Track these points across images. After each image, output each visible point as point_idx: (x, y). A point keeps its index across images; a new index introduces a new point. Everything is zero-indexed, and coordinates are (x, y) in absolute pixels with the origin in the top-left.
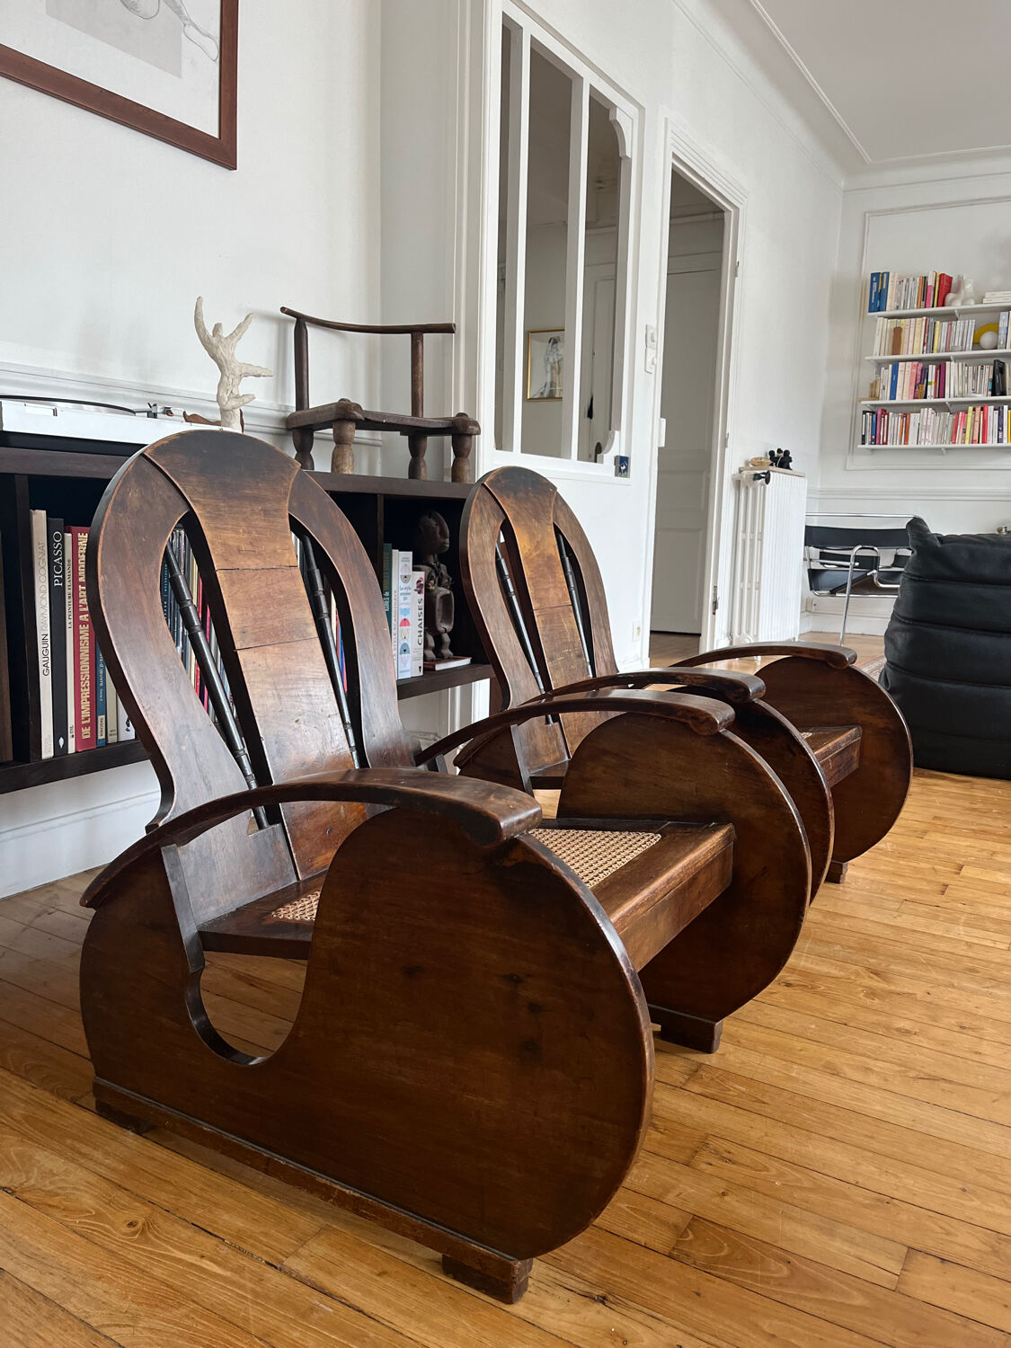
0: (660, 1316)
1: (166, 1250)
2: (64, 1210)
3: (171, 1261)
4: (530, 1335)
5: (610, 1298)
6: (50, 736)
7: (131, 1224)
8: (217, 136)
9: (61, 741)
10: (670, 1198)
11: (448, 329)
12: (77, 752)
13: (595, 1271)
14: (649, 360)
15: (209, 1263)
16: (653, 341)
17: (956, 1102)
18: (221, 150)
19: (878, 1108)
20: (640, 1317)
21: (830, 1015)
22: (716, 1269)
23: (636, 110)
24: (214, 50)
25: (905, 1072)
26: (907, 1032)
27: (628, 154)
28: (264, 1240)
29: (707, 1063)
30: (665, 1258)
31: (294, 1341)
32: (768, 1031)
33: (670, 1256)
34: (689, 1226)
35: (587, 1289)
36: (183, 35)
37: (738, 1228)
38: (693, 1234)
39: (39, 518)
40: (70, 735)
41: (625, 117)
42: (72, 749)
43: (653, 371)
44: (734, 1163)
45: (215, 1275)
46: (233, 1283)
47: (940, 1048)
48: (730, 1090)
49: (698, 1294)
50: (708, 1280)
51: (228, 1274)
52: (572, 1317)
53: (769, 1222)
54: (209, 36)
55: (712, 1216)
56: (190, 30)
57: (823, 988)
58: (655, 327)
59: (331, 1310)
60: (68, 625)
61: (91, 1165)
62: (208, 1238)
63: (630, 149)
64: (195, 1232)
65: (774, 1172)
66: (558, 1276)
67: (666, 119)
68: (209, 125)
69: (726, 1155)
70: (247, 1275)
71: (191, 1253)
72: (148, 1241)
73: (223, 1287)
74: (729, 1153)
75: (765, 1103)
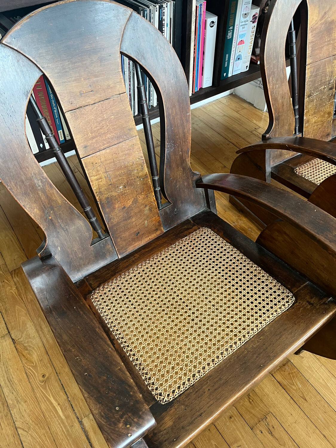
1: (49, 396)
2: (26, 359)
3: (49, 402)
7: (43, 376)
9: (41, 145)
15: (60, 408)
28: (81, 404)
29: (292, 361)
40: (45, 142)
42: (47, 148)
44: (272, 435)
45: (59, 416)
46: (63, 423)
48: (294, 385)
51: (63, 417)
61: (42, 335)
62: (64, 394)
64: (61, 389)
70: (69, 421)
71: (56, 400)
72: (45, 389)
73: (59, 424)
74: (273, 428)
75: (305, 400)
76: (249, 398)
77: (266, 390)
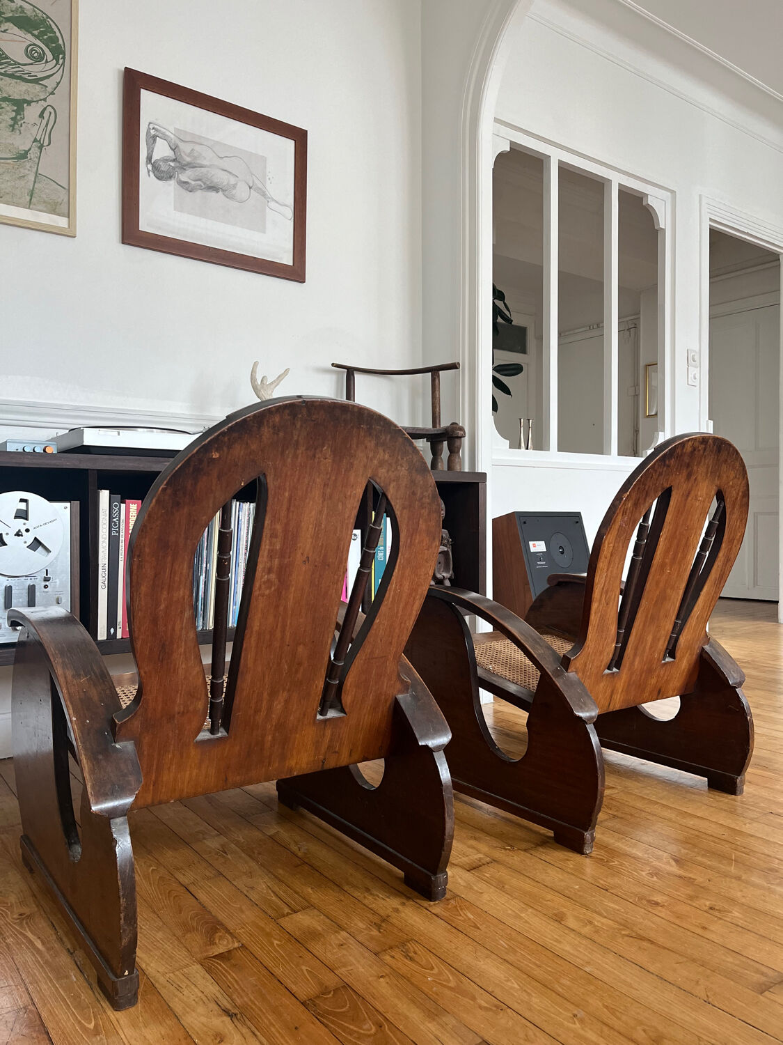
0: (258, 1034)
1: (25, 931)
3: (21, 936)
4: (169, 1022)
5: (239, 1016)
6: (104, 626)
8: (291, 264)
9: (112, 631)
10: (343, 970)
11: (454, 366)
12: (122, 638)
13: (246, 999)
14: (691, 376)
15: (38, 941)
16: (694, 361)
17: (642, 958)
18: (295, 272)
19: (568, 948)
20: (245, 1031)
21: (601, 882)
22: (326, 1018)
23: (669, 193)
24: (290, 213)
25: (620, 929)
26: (657, 904)
27: (662, 226)
29: (462, 896)
30: (298, 1003)
31: (41, 990)
32: (535, 884)
33: (303, 1004)
34: (336, 990)
35: (228, 1006)
36: (268, 209)
37: (368, 998)
38: (333, 995)
39: (104, 495)
40: (118, 627)
41: (657, 201)
42: (119, 636)
43: (697, 384)
44: (411, 960)
45: (35, 948)
46: (40, 954)
47: (672, 919)
48: (461, 915)
49: (296, 1028)
50: (313, 1023)
51: (43, 949)
52: (204, 1020)
53: (396, 1001)
54: (286, 206)
55: (359, 987)
56: (272, 204)
57: (616, 863)
58: (697, 350)
59: (75, 980)
60: (120, 559)
62: (51, 930)
63: (664, 221)
64: (48, 926)
65: (436, 971)
66: (220, 996)
67: (700, 196)
68: (287, 259)
69: (412, 954)
70: (52, 953)
71: (35, 934)
72: (21, 924)
73: (33, 956)
74: (415, 953)
75: (479, 928)
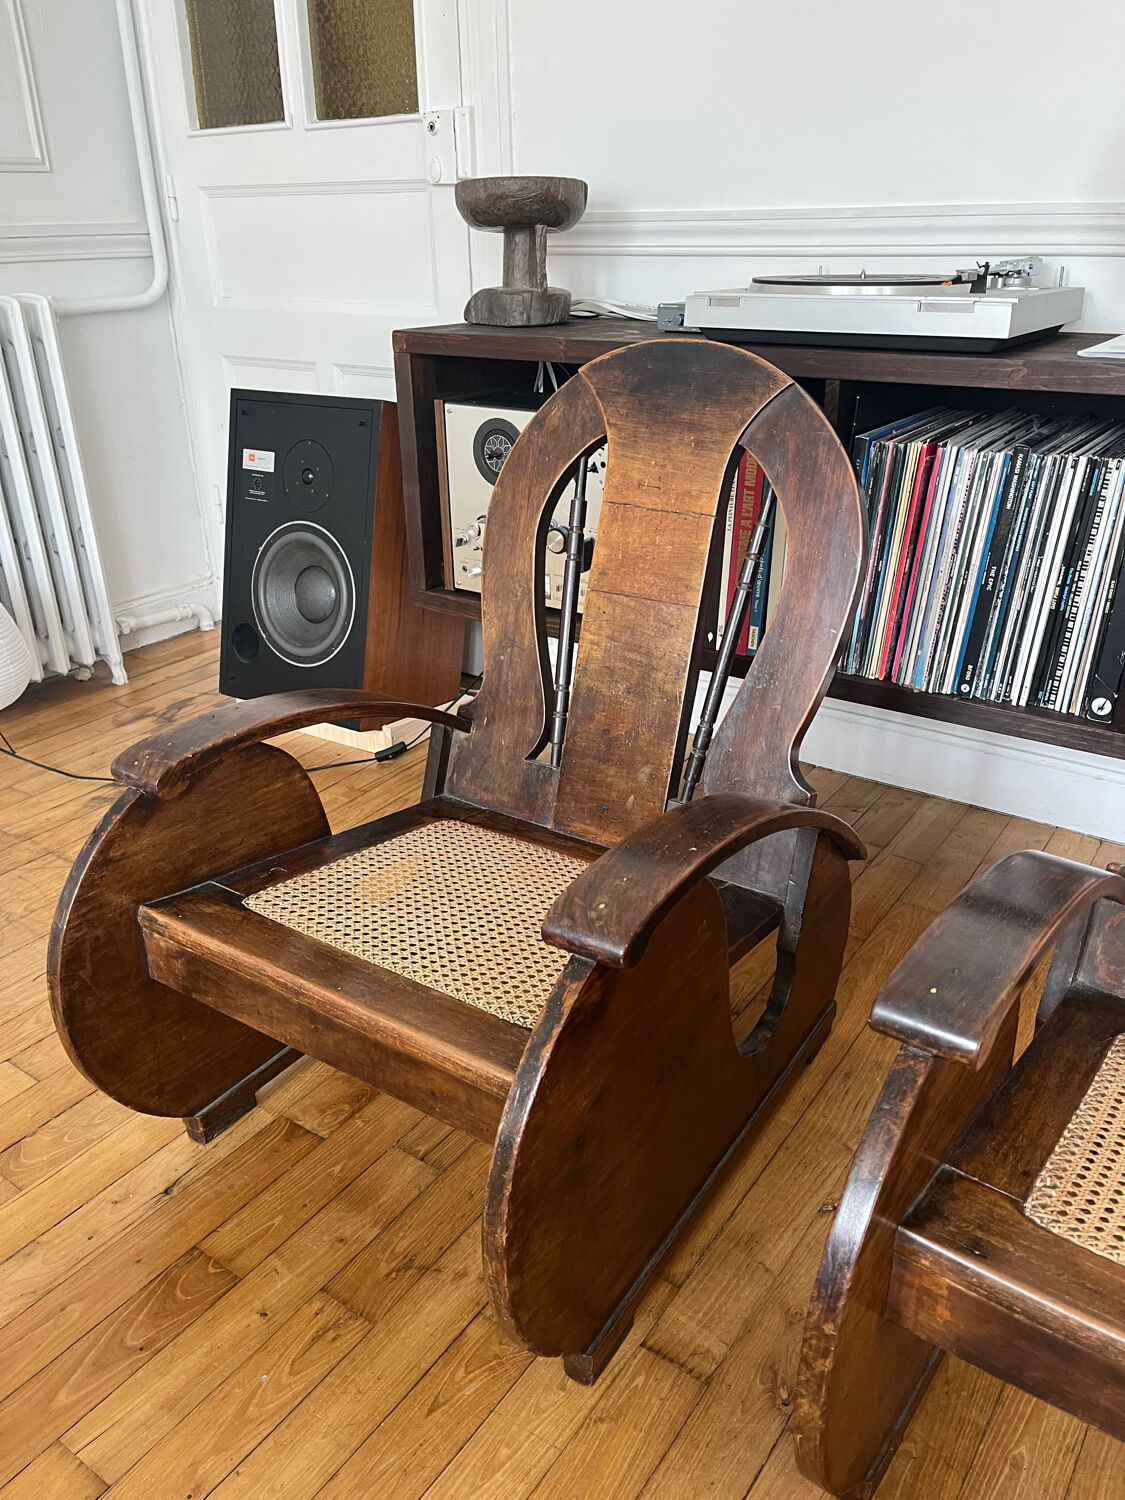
0: (129, 1230)
5: (167, 1197)
10: (275, 1262)
20: (135, 1216)
30: (192, 1245)
33: (194, 1248)
34: (224, 1273)
35: (184, 1181)
38: (215, 1273)
44: (314, 1340)
49: (139, 1261)
60: (727, 527)
69: (331, 1335)
74: (334, 1339)
76: (399, 1271)
77: (430, 1304)
